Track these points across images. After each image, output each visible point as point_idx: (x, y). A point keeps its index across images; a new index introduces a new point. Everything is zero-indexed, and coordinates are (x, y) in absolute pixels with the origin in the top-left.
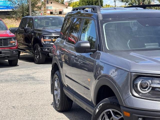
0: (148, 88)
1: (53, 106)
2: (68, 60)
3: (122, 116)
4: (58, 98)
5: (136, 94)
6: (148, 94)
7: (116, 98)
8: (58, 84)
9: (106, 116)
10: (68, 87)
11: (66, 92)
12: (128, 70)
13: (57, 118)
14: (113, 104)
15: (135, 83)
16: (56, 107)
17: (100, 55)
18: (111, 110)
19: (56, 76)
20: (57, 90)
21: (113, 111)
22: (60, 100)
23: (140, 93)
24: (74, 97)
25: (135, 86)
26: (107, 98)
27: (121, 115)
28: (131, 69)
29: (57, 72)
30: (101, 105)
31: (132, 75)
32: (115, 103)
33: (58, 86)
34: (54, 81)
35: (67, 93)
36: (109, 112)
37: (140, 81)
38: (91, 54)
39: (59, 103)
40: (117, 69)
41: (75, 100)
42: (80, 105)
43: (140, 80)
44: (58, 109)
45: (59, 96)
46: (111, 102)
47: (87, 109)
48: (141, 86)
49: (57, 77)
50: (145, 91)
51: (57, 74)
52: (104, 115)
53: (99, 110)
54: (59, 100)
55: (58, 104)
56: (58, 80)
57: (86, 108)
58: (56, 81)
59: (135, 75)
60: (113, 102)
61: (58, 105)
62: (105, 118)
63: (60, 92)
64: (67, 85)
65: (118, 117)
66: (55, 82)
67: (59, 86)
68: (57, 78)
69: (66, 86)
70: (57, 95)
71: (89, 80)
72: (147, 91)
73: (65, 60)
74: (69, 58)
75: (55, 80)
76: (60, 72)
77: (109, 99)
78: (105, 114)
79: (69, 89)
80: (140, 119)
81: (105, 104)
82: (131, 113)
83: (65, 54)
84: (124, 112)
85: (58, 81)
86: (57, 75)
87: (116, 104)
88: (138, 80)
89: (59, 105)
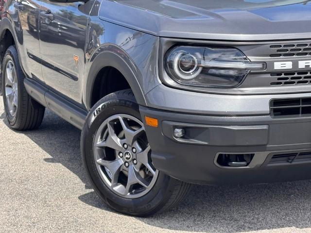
0: (195, 68)
1: (4, 121)
2: (35, 25)
3: (143, 128)
4: (13, 103)
5: (170, 82)
6: (193, 81)
7: (131, 93)
8: (13, 74)
9: (110, 130)
10: (34, 79)
11: (29, 88)
12: (156, 33)
13: (13, 143)
14: (125, 103)
15: (168, 60)
16: (9, 122)
17: (99, 6)
18: (120, 116)
19: (9, 57)
20: (10, 87)
21: (125, 119)
22: (17, 106)
23: (179, 78)
24: (46, 98)
25: (168, 64)
26: (113, 93)
27: (140, 126)
28: (160, 30)
29: (11, 49)
30: (100, 106)
31: (163, 44)
32: (128, 103)
33: (13, 78)
34: (5, 68)
35: (32, 92)
36: (117, 120)
37: (179, 55)
38: (79, 5)
39: (15, 113)
40: (138, 33)
41: (49, 104)
42: (60, 112)
43: (177, 53)
44: (13, 125)
45: (16, 98)
46: (120, 100)
47: (72, 121)
48: (181, 66)
49: (12, 59)
50: (189, 74)
51: (11, 53)
52: (106, 127)
53: (96, 116)
54: (15, 106)
55: (14, 115)
56: (12, 65)
57: (71, 118)
58: (8, 67)
59: (168, 42)
60: (123, 100)
61: (14, 117)
62: (108, 134)
63: (17, 89)
64: (32, 74)
65: (134, 130)
66: (8, 70)
67: (16, 77)
68: (11, 61)
69: (31, 76)
70: (11, 97)
71: (76, 60)
72: (192, 75)
73: (29, 27)
74: (37, 20)
75: (6, 65)
76: (16, 49)
77: (116, 94)
78: (108, 124)
79: (36, 82)
80: (177, 130)
81: (108, 104)
82: (161, 120)
83: (29, 12)
84: (146, 117)
85: (14, 67)
86: (12, 56)
87: (131, 104)
88: (173, 51)
89: (16, 118)
